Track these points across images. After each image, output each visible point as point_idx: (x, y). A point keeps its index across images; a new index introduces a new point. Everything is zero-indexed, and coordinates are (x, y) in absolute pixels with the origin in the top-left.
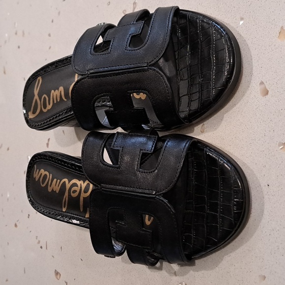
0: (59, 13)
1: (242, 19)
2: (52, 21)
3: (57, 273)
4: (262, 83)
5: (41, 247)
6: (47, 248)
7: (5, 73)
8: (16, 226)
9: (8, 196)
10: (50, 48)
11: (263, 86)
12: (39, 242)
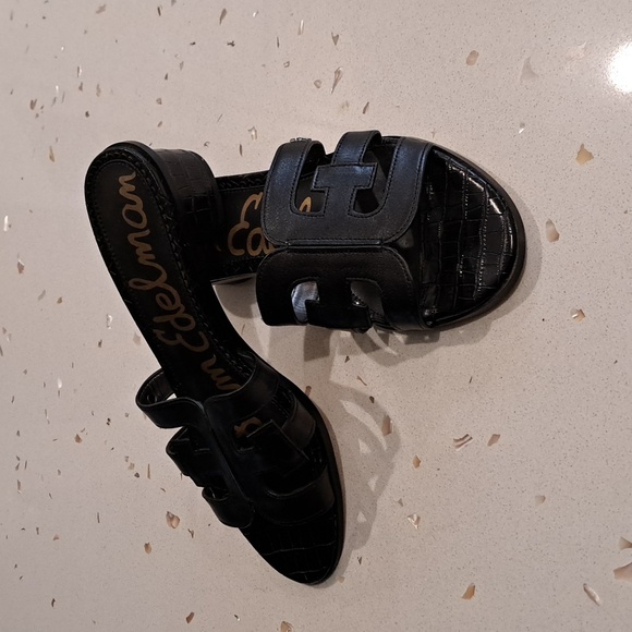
0: (182, 64)
1: (522, 125)
2: (166, 78)
3: (171, 518)
4: (550, 223)
5: (137, 475)
6: (149, 476)
7: (52, 158)
8: (78, 439)
9: (60, 386)
10: (160, 124)
11: (551, 228)
12: (132, 466)
